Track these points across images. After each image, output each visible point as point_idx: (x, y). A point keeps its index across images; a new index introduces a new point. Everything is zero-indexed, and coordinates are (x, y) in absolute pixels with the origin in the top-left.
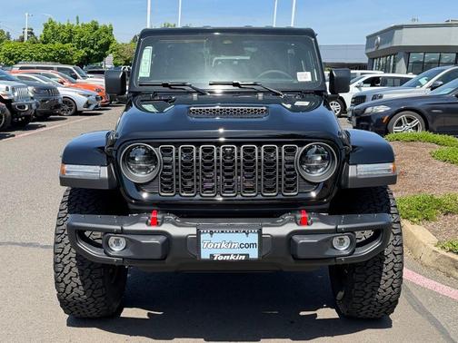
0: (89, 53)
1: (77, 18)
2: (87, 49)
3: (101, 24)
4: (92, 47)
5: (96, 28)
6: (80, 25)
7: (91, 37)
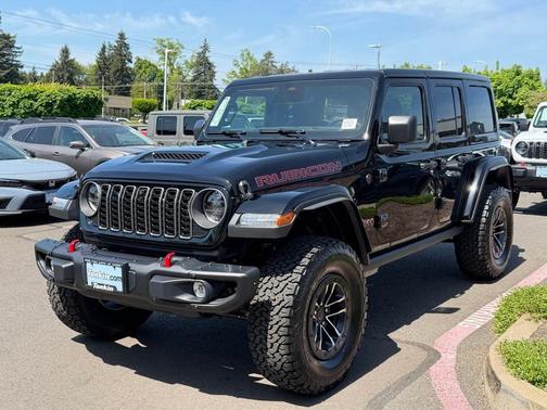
0: (505, 103)
1: (498, 63)
2: (505, 99)
3: (524, 70)
4: (510, 97)
5: (518, 73)
6: (499, 71)
7: (511, 84)
